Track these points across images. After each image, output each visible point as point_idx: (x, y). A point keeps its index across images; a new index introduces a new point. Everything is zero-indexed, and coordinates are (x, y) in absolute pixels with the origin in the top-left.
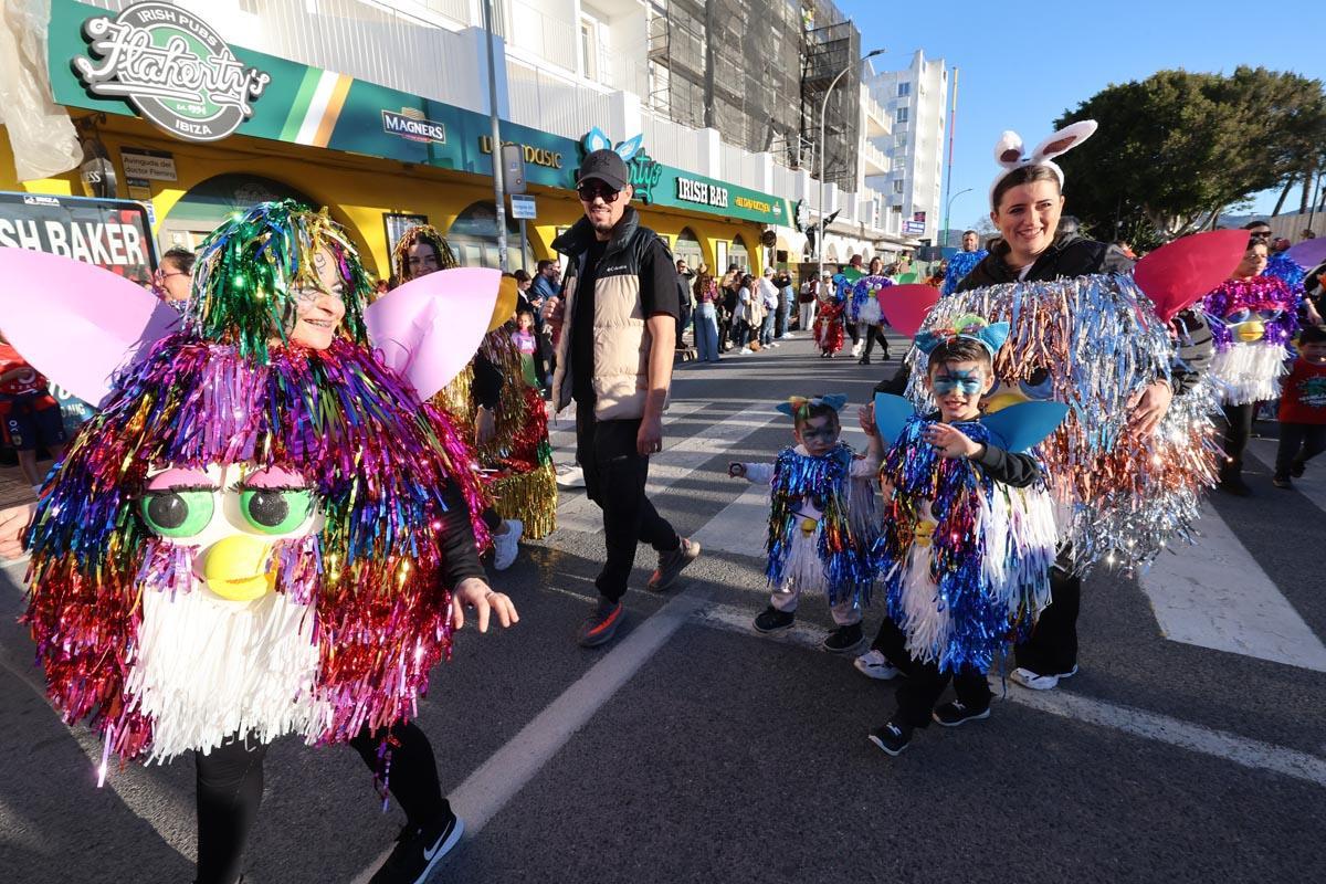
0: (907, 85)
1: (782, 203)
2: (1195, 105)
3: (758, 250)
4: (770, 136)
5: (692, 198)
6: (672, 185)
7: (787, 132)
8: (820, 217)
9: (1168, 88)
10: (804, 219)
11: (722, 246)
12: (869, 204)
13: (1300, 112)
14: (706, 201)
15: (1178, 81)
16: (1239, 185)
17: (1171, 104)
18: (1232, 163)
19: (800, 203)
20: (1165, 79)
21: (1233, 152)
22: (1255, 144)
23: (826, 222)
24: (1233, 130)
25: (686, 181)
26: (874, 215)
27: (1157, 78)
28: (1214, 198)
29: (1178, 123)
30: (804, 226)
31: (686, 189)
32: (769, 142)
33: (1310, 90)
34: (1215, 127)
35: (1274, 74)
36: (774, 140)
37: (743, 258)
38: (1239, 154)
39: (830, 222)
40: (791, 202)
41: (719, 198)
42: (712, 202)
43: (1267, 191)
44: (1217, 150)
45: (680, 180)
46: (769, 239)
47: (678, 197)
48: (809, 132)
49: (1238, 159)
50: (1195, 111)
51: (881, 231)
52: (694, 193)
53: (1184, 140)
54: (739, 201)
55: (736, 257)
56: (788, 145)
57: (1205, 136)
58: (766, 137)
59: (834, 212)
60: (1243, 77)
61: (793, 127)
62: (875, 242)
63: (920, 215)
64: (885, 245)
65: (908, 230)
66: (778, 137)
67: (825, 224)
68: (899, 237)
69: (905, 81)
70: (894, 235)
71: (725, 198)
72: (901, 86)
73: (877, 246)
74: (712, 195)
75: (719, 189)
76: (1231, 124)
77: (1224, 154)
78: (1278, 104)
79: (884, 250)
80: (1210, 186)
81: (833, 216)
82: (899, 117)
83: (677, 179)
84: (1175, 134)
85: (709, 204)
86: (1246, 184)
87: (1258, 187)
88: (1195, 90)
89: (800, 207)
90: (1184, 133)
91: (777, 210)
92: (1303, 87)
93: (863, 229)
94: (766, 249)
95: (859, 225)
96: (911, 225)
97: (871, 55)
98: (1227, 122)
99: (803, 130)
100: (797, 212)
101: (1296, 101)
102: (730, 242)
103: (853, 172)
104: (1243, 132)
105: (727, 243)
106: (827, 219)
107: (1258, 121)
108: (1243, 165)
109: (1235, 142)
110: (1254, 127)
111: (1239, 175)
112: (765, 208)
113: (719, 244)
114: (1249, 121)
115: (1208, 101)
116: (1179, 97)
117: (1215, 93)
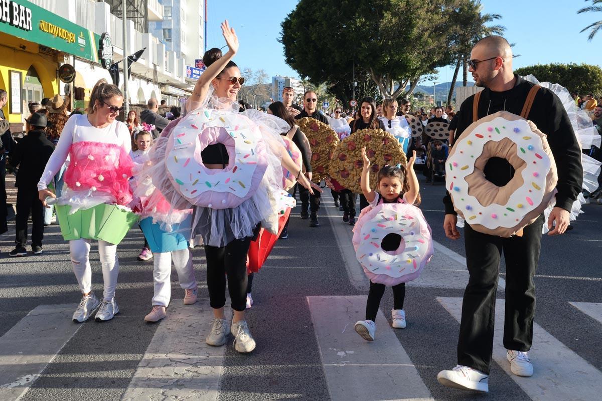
1: (86, 33)
3: (54, 83)
10: (108, 54)
11: (15, 77)
13: (461, 10)
14: (8, 20)
18: (426, 43)
19: (103, 36)
22: (438, 31)
23: (131, 60)
24: (423, 21)
28: (417, 69)
29: (388, 7)
30: (108, 61)
34: (412, 14)
37: (37, 93)
38: (429, 36)
39: (135, 60)
40: (95, 35)
41: (23, 18)
42: (15, 22)
43: (448, 67)
44: (416, 31)
46: (67, 73)
49: (430, 40)
51: (170, 75)
53: (394, 20)
54: (43, 25)
55: (30, 91)
57: (407, 23)
62: (162, 85)
64: (171, 90)
65: (191, 76)
67: (130, 62)
68: (184, 82)
70: (179, 79)
71: (29, 19)
73: (163, 89)
75: (22, 8)
77: (420, 37)
79: (169, 94)
80: (414, 59)
84: (388, 15)
85: (11, 23)
86: (436, 60)
87: (442, 63)
89: (104, 41)
90: (394, 14)
91: (82, 41)
93: (155, 71)
94: (63, 85)
95: (152, 67)
96: (194, 71)
98: (419, 11)
102: (25, 73)
103: (143, 14)
104: (430, 20)
105: (21, 74)
106: (131, 57)
107: (437, 13)
108: (433, 45)
109: (426, 26)
110: (436, 17)
111: (431, 52)
112: (71, 37)
113: (12, 73)
114: (432, 12)
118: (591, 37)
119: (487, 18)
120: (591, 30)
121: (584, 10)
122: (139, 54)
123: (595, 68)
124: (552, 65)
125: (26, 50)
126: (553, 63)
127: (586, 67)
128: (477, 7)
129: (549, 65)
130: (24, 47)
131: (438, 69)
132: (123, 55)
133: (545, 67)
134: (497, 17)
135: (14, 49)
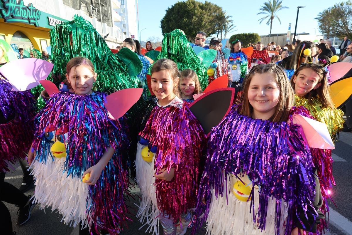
2: (198, 10)
4: (80, 4)
6: (46, 20)
7: (86, 4)
8: (103, 35)
9: (191, 4)
12: (117, 31)
13: (219, 14)
16: (209, 32)
17: (192, 9)
18: (207, 26)
20: (190, 2)
21: (207, 24)
22: (211, 22)
24: (206, 19)
25: (52, 18)
26: (119, 35)
29: (195, 14)
31: (52, 22)
32: (80, 6)
33: (220, 9)
34: (202, 16)
35: (213, 4)
36: (82, 6)
38: (208, 24)
43: (214, 34)
44: (203, 23)
45: (49, 17)
47: (49, 25)
48: (94, 4)
49: (208, 26)
50: (198, 11)
52: (56, 23)
53: (196, 19)
56: (87, 8)
57: (201, 20)
58: (79, 5)
60: (207, 4)
61: (88, 2)
63: (133, 36)
66: (83, 5)
67: (105, 38)
76: (206, 16)
77: (205, 24)
78: (215, 12)
81: (107, 35)
82: (122, 3)
83: (48, 17)
84: (194, 17)
86: (210, 32)
88: (197, 6)
90: (197, 17)
92: (219, 8)
93: (116, 40)
95: (115, 38)
99: (92, 3)
101: (218, 12)
103: (111, 20)
104: (208, 19)
106: (105, 36)
107: (211, 16)
109: (207, 21)
110: (210, 17)
111: (208, 30)
114: (209, 16)
115: (200, 9)
116: (194, 7)
117: (202, 7)
118: (260, 23)
119: (228, 17)
120: (260, 21)
121: (259, 13)
123: (256, 34)
124: (243, 33)
128: (224, 14)
133: (241, 34)
134: (231, 17)
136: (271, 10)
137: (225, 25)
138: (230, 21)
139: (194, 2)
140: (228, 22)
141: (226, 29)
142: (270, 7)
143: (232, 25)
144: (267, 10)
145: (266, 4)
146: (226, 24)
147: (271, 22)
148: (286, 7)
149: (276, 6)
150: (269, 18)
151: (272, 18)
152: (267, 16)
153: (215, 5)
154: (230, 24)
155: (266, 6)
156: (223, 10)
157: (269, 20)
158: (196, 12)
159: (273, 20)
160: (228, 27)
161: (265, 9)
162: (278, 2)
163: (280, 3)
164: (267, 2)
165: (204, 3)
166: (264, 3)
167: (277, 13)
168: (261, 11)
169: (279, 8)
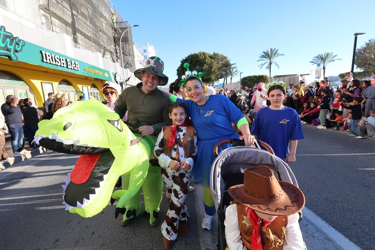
0: (146, 50)
1: (108, 72)
2: (208, 59)
4: (104, 53)
5: (54, 63)
8: (124, 79)
9: (202, 55)
10: (118, 79)
11: (85, 88)
13: (225, 62)
14: (65, 66)
15: (204, 54)
16: (218, 77)
17: (203, 59)
18: (216, 72)
19: (116, 73)
20: (201, 53)
21: (216, 70)
22: (219, 69)
23: (126, 81)
24: (215, 66)
25: (47, 54)
27: (200, 53)
28: (214, 80)
29: (205, 63)
30: (119, 81)
31: (48, 58)
33: (226, 58)
34: (212, 64)
35: (220, 55)
37: (97, 93)
38: (217, 70)
39: (128, 81)
40: (112, 73)
41: (74, 66)
42: (69, 67)
43: (222, 79)
44: (213, 69)
45: (43, 52)
47: (43, 61)
49: (217, 71)
50: (208, 60)
52: (56, 61)
53: (207, 67)
54: (86, 69)
57: (211, 67)
59: (129, 77)
60: (215, 55)
61: (113, 51)
66: (107, 53)
69: (145, 49)
71: (77, 66)
72: (144, 50)
74: (69, 64)
75: (73, 62)
76: (215, 64)
77: (214, 71)
78: (222, 60)
80: (213, 77)
82: (145, 58)
83: (41, 51)
84: (205, 65)
85: (67, 67)
86: (219, 77)
87: (221, 78)
88: (207, 56)
89: (116, 75)
90: (207, 65)
91: (107, 75)
92: (225, 58)
97: (134, 26)
98: (214, 63)
99: (116, 53)
100: (115, 77)
101: (224, 60)
102: (89, 87)
103: (134, 67)
104: (217, 66)
105: (87, 87)
106: (126, 80)
107: (219, 64)
108: (218, 73)
109: (216, 68)
110: (219, 65)
111: (217, 75)
112: (101, 73)
113: (83, 87)
114: (217, 63)
115: (210, 59)
116: (205, 57)
117: (211, 57)
118: (261, 68)
119: (232, 65)
120: (261, 66)
121: (259, 61)
122: (129, 79)
125: (88, 79)
126: (254, 75)
127: (263, 75)
128: (230, 62)
129: (252, 76)
130: (87, 78)
131: (219, 79)
132: (123, 79)
133: (251, 76)
134: (235, 64)
135: (84, 79)
136: (269, 57)
137: (230, 71)
138: (234, 68)
139: (204, 53)
140: (233, 69)
141: (231, 74)
142: (268, 55)
143: (237, 71)
144: (266, 58)
145: (264, 53)
146: (232, 70)
147: (270, 67)
148: (281, 55)
149: (273, 54)
150: (268, 64)
151: (270, 64)
152: (266, 63)
153: (222, 55)
154: (235, 70)
155: (264, 55)
156: (229, 59)
157: (268, 65)
158: (207, 61)
159: (272, 65)
160: (233, 72)
161: (263, 56)
162: (275, 51)
163: (277, 51)
164: (265, 51)
165: (212, 54)
166: (263, 52)
167: (274, 60)
168: (260, 58)
169: (275, 56)
